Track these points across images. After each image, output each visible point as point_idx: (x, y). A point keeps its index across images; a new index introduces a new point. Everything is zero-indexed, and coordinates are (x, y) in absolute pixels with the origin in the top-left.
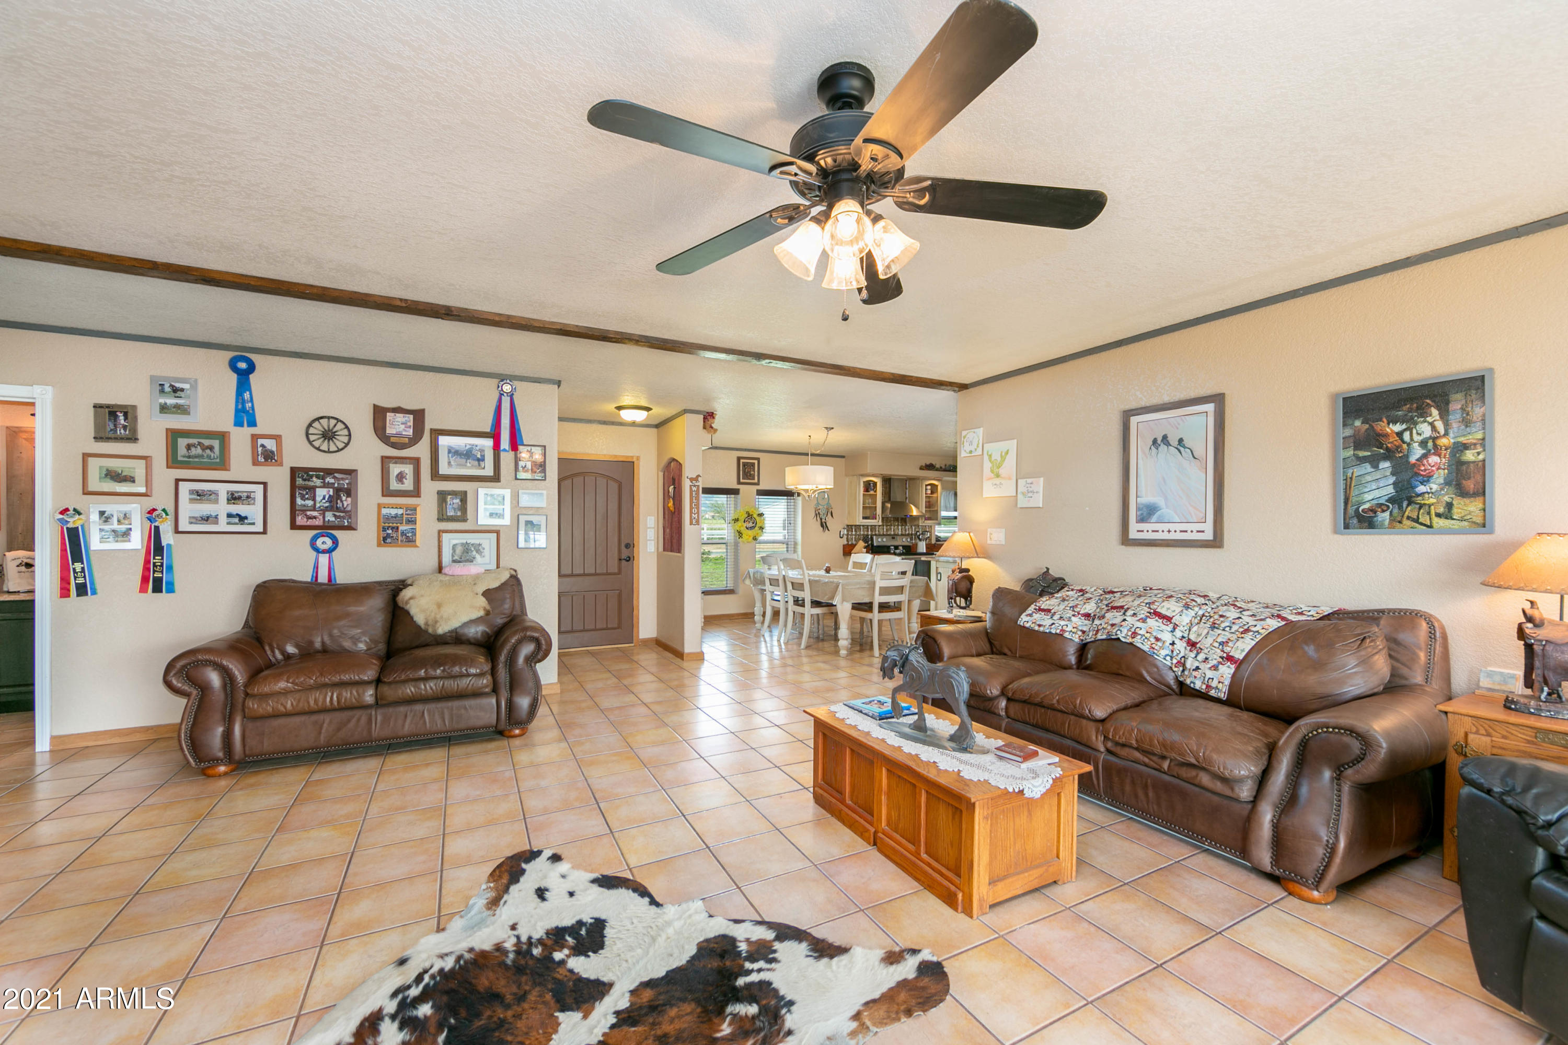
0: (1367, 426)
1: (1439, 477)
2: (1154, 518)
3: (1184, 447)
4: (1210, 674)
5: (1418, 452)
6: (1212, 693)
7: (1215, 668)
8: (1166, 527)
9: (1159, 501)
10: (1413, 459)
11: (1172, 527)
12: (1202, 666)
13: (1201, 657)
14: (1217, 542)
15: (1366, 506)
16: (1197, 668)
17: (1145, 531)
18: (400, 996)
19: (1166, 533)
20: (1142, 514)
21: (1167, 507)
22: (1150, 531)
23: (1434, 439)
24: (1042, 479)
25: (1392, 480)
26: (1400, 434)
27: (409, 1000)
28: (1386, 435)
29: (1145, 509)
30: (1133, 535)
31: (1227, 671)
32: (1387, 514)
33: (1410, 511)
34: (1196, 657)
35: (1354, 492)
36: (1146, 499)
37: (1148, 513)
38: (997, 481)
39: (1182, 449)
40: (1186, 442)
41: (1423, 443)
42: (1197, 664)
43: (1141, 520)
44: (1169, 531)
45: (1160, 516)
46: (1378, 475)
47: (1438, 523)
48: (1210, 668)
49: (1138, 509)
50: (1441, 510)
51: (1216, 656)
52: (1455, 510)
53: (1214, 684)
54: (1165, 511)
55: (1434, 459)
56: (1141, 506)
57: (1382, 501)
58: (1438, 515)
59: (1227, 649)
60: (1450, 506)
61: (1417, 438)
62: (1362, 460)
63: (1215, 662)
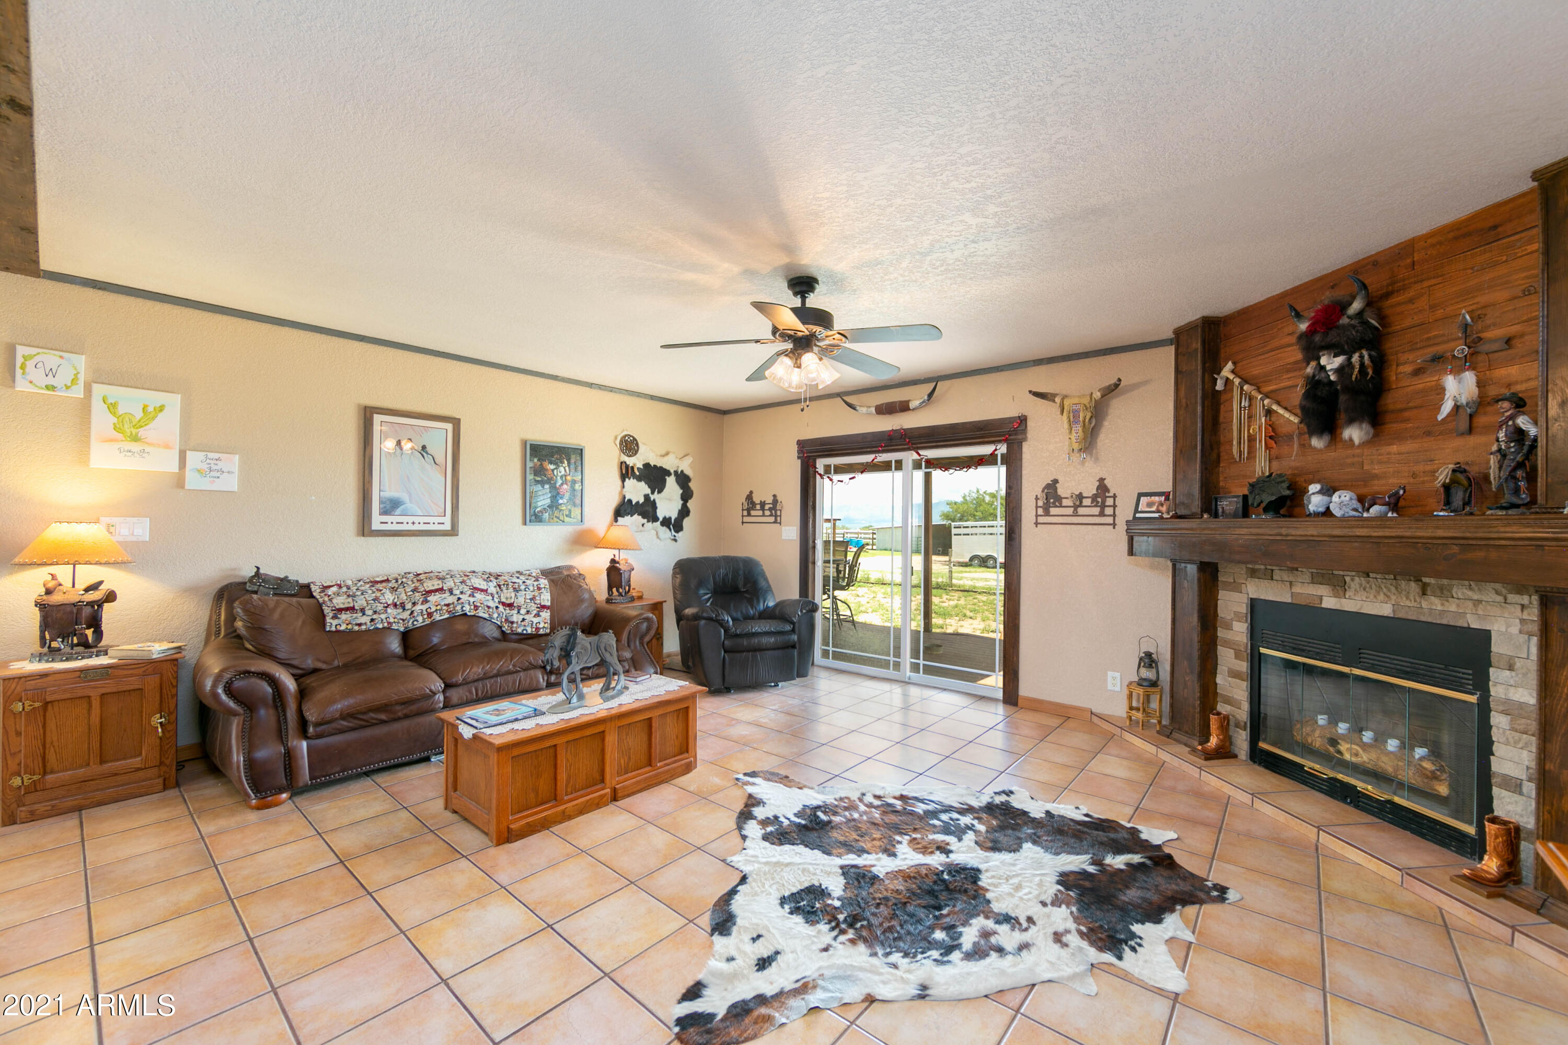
0: (539, 463)
1: (567, 495)
2: (398, 511)
3: (427, 453)
4: (536, 620)
5: (559, 482)
6: (541, 632)
7: (537, 615)
8: (410, 519)
9: (404, 497)
10: (558, 485)
11: (416, 519)
12: (526, 617)
13: (523, 611)
14: (453, 532)
15: (538, 509)
16: (524, 620)
17: (389, 523)
18: (945, 959)
19: (410, 524)
20: (385, 507)
21: (411, 502)
22: (395, 523)
23: (566, 476)
24: (237, 456)
25: (549, 495)
26: (553, 470)
27: (942, 951)
28: (547, 470)
29: (388, 502)
30: (376, 526)
31: (546, 615)
32: (547, 514)
33: (556, 513)
34: (519, 612)
35: (534, 501)
36: (389, 493)
37: (390, 507)
38: (136, 447)
39: (425, 454)
40: (428, 449)
41: (561, 477)
42: (521, 617)
43: (384, 512)
44: (413, 523)
45: (403, 510)
46: (544, 492)
47: (567, 519)
48: (534, 616)
49: (381, 502)
50: (567, 513)
51: (534, 609)
52: (572, 514)
53: (541, 626)
54: (409, 505)
55: (565, 486)
56: (384, 500)
57: (545, 507)
58: (567, 516)
59: (538, 602)
60: (570, 511)
61: (559, 474)
62: (537, 482)
63: (535, 612)
